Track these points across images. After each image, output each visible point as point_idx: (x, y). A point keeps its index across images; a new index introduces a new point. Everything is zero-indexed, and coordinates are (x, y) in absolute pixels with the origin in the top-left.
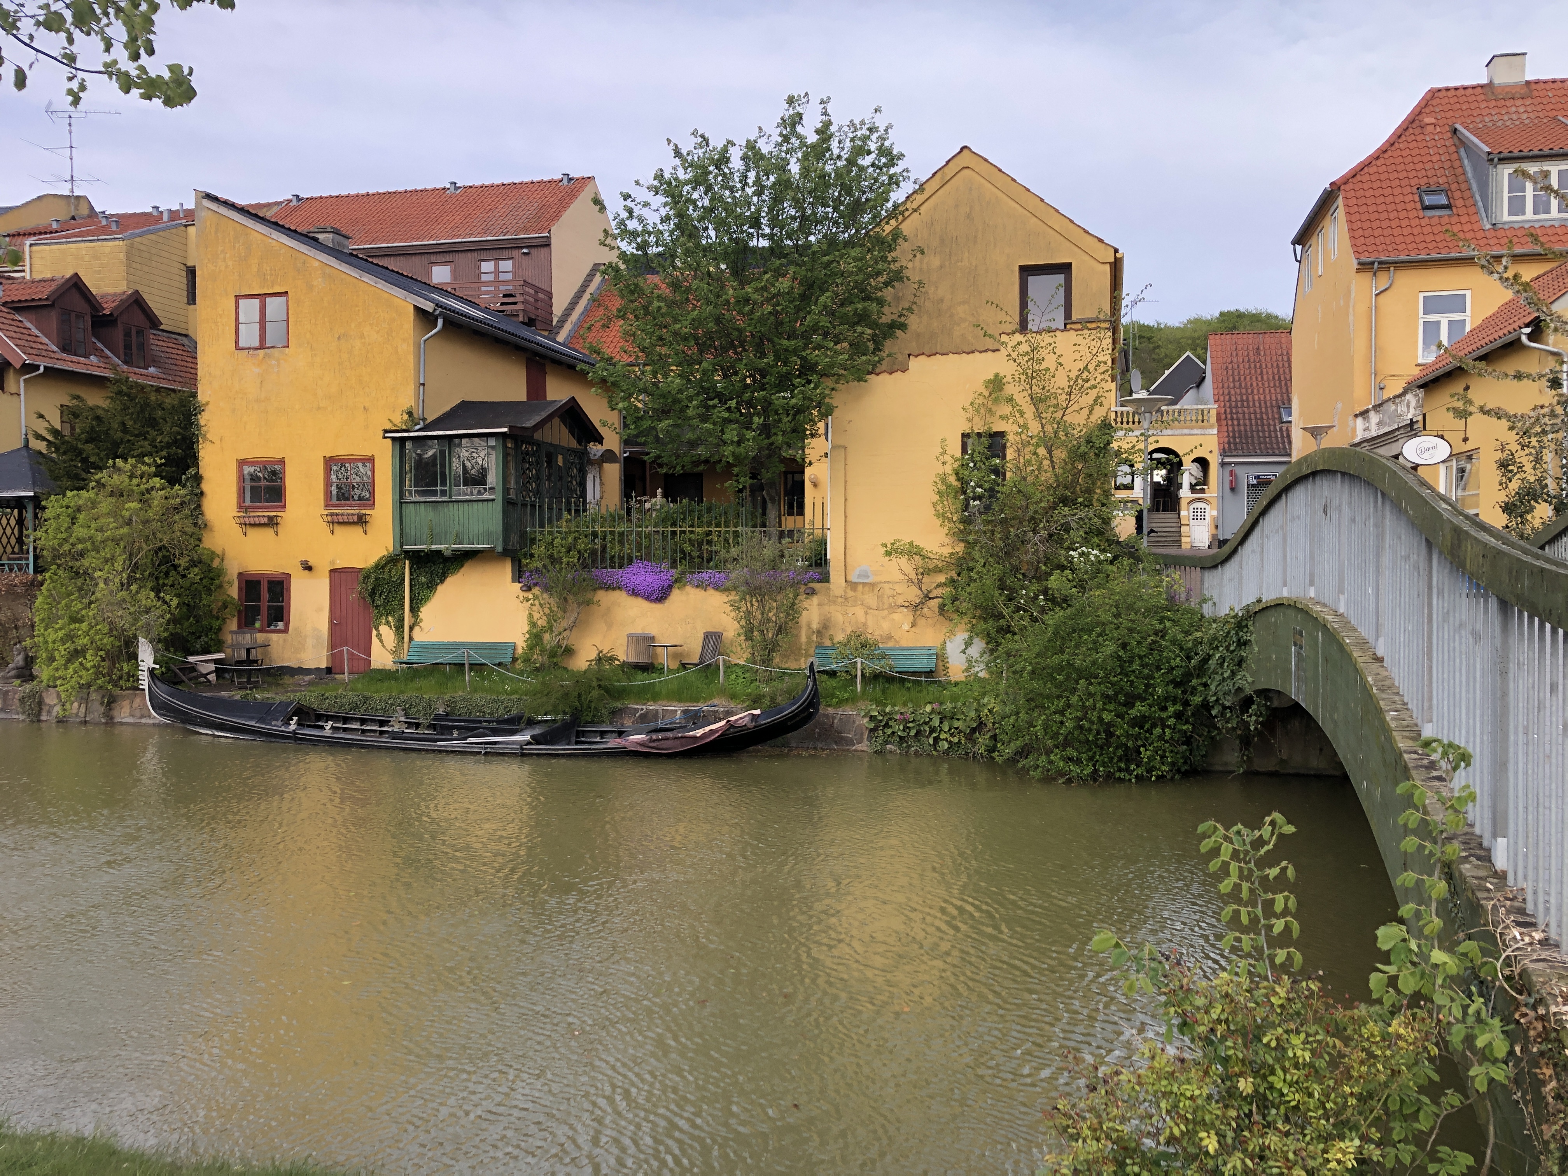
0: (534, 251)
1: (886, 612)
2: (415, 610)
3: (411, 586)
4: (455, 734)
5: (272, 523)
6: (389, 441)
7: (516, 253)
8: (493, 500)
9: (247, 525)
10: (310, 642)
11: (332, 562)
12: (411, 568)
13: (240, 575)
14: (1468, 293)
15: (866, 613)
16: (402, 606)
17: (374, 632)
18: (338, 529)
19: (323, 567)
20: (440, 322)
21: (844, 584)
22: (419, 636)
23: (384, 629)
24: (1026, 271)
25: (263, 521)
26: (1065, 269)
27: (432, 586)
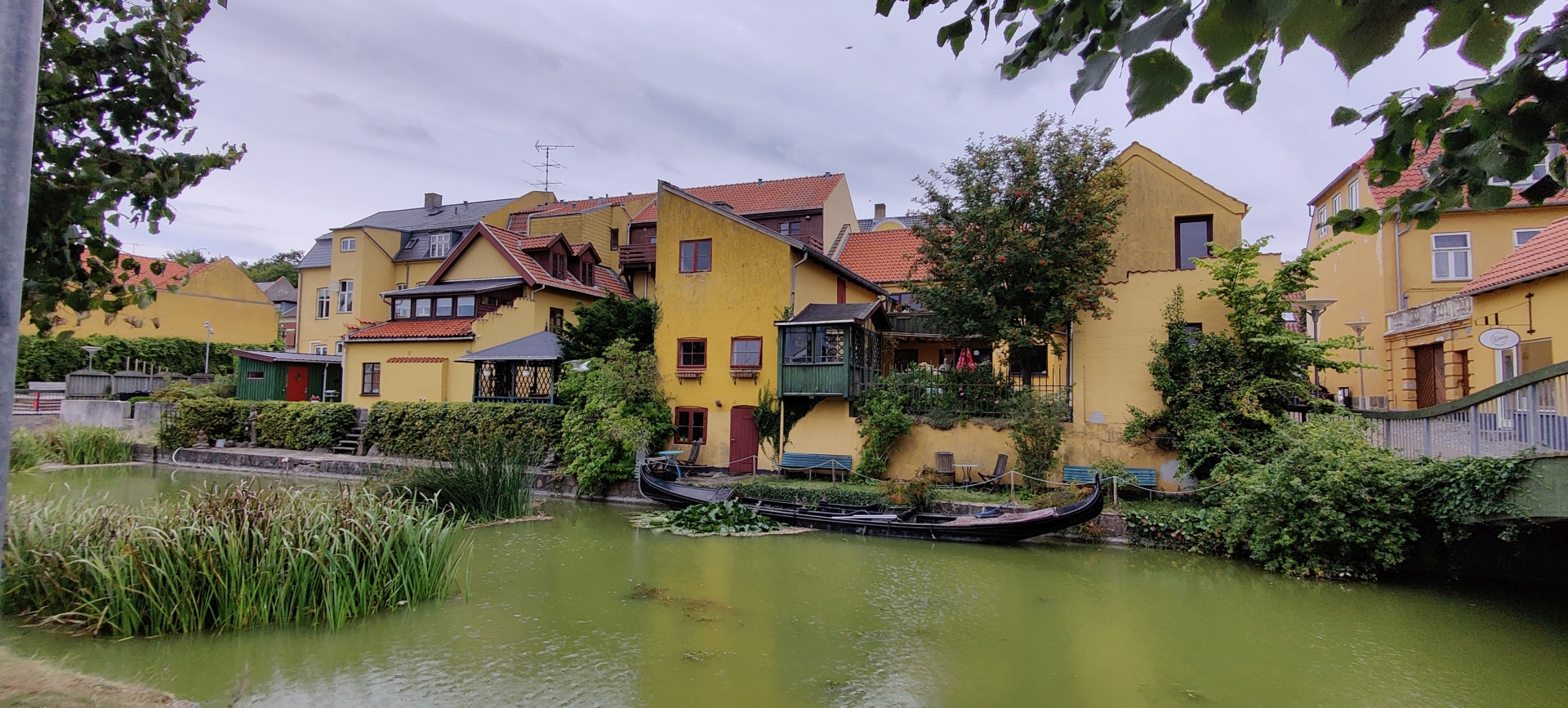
0: (813, 218)
1: (1115, 444)
2: (786, 433)
3: (785, 418)
4: (843, 511)
5: (698, 378)
6: (777, 328)
7: (803, 219)
8: (842, 365)
9: (684, 379)
10: (719, 451)
11: (735, 402)
12: (785, 406)
13: (677, 408)
14: (1468, 234)
15: (1101, 444)
16: (779, 430)
17: (760, 446)
18: (738, 381)
19: (729, 404)
20: (806, 256)
21: (1083, 423)
22: (790, 449)
23: (766, 443)
24: (1179, 220)
25: (693, 376)
26: (1208, 218)
27: (796, 419)
